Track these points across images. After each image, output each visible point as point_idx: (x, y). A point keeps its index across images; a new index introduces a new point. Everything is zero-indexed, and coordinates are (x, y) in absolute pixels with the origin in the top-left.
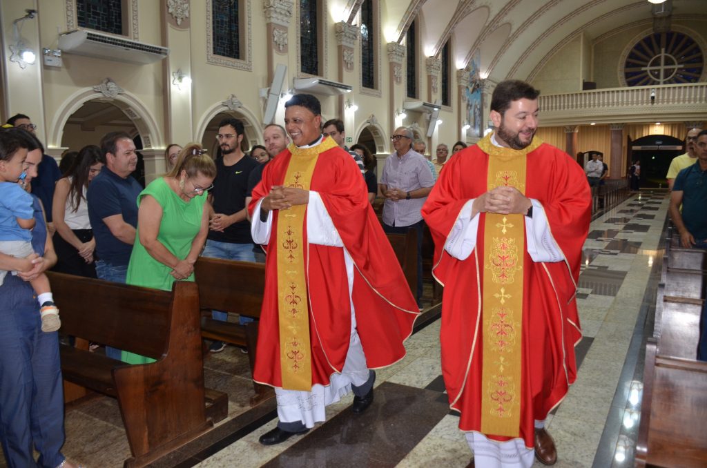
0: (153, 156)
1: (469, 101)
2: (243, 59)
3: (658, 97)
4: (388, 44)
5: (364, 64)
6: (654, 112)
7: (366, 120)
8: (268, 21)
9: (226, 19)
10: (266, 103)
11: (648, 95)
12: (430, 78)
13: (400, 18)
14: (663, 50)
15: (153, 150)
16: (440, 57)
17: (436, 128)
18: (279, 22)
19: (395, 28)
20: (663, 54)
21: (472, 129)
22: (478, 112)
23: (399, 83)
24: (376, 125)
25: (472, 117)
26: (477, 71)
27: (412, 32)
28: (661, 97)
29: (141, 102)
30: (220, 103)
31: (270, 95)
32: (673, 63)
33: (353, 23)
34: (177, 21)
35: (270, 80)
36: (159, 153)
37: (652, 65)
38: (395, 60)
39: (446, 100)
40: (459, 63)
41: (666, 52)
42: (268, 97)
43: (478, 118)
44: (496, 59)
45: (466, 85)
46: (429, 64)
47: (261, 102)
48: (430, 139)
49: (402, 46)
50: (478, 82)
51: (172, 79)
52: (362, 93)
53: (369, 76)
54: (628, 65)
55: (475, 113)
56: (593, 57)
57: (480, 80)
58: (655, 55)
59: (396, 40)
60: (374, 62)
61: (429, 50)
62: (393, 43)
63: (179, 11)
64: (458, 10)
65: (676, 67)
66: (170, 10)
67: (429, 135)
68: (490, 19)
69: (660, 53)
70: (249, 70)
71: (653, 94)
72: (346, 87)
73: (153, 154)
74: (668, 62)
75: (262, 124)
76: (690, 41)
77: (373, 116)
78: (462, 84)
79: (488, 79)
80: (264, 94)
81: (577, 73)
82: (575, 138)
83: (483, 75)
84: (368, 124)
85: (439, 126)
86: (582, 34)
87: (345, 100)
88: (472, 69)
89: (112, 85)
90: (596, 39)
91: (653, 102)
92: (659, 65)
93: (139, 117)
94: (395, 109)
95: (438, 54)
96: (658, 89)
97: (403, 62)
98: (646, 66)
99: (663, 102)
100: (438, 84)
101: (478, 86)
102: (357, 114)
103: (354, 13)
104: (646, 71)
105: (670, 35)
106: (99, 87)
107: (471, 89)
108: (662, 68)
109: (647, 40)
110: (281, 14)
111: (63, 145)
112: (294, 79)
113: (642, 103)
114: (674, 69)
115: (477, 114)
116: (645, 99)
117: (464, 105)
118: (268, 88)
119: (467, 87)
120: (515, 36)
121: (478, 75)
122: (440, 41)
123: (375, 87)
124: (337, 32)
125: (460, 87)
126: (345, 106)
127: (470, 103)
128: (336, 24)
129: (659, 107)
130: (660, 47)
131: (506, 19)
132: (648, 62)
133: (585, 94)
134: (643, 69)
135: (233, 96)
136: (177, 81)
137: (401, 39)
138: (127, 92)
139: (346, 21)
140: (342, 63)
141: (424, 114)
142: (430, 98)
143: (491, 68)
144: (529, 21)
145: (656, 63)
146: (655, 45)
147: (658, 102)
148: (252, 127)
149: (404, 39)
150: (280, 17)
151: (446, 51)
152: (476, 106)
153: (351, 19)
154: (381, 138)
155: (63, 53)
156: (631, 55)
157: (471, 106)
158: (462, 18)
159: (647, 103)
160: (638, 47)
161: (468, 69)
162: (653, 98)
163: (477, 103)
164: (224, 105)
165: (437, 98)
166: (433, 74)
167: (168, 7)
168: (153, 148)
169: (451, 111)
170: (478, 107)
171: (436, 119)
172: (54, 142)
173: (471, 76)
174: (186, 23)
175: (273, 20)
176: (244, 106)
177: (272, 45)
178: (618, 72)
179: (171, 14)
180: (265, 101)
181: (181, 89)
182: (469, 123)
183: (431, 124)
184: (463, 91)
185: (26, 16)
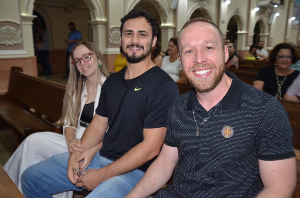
7: (233, 11)
15: (97, 21)
17: (275, 18)
24: (239, 15)
25: (296, 12)
36: (102, 23)
48: (270, 25)
67: (269, 22)
73: (97, 24)
77: (238, 8)
84: (234, 14)
85: (277, 17)
94: (252, 5)
102: (229, 6)
111: (34, 14)
117: (292, 5)
126: (222, 1)
127: (296, 4)
141: (268, 9)
148: (163, 11)
154: (241, 23)
163: (299, 4)
169: (283, 9)
171: (275, 12)
172: (27, 12)
183: (272, 16)
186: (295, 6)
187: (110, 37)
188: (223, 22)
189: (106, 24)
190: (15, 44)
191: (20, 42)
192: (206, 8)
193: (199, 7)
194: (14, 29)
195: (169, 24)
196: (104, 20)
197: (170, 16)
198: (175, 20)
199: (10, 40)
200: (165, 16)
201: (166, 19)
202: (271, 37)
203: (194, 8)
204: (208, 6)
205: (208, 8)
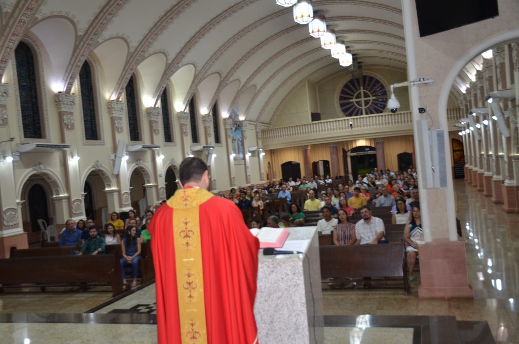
0: (61, 200)
1: (233, 137)
2: (100, 139)
3: (354, 124)
4: (178, 113)
5: (165, 128)
6: (354, 134)
7: (168, 163)
8: (111, 116)
9: (89, 118)
10: (115, 163)
11: (348, 123)
12: (206, 128)
13: (184, 96)
14: (362, 88)
16: (211, 114)
17: (213, 160)
18: (117, 116)
19: (182, 103)
20: (362, 91)
21: (238, 155)
22: (240, 143)
23: (186, 135)
24: (175, 164)
25: (237, 147)
26: (237, 116)
27: (192, 105)
28: (356, 124)
29: (54, 172)
30: (91, 166)
31: (117, 158)
32: (369, 96)
33: (157, 106)
34: (68, 126)
35: (115, 149)
36: (65, 198)
37: (356, 98)
38: (183, 122)
39: (217, 140)
40: (224, 114)
41: (364, 89)
42: (115, 159)
43: (241, 147)
44: (249, 107)
45: (230, 128)
46: (204, 119)
47: (111, 162)
49: (186, 113)
50: (238, 123)
51: (68, 157)
52: (165, 146)
53: (168, 134)
54: (341, 98)
55: (238, 144)
56: (318, 95)
57: (240, 122)
58: (357, 91)
59: (183, 110)
60: (171, 126)
61: (204, 110)
62: (181, 113)
63: (69, 121)
64: (220, 85)
65: (371, 98)
66: (65, 122)
68: (241, 86)
69: (360, 89)
70: (104, 145)
71: (351, 123)
72: (156, 147)
73: (61, 199)
74: (366, 95)
75: (113, 174)
76: (378, 81)
77: (173, 159)
78: (227, 127)
79: (246, 120)
80: (113, 157)
81: (307, 108)
82: (309, 153)
83: (242, 118)
84: (170, 164)
85: (215, 158)
86: (306, 82)
87: (156, 152)
88: (233, 116)
89: (41, 166)
90: (318, 82)
91: (352, 128)
92: (360, 98)
93: (53, 180)
94: (186, 152)
95: (209, 113)
96: (354, 119)
97: (188, 122)
98: (352, 99)
99: (358, 127)
100: (212, 131)
101: (238, 126)
102: (163, 160)
103: (157, 101)
104: (353, 102)
105: (365, 77)
106: (36, 168)
107: (234, 129)
108: (363, 99)
109: (351, 81)
110: (118, 111)
111: (21, 200)
112: (127, 146)
113: (345, 128)
114: (370, 100)
115: (240, 145)
116: (347, 126)
117: (230, 141)
118: (114, 154)
119: (231, 129)
120: (260, 91)
121: (238, 118)
122: (210, 104)
123: (172, 140)
124: (148, 113)
125: (226, 130)
126: (156, 156)
127: (234, 138)
128: (147, 108)
129: (356, 130)
130: (359, 86)
131: (252, 83)
132: (353, 96)
133: (313, 124)
134: (351, 101)
135: (97, 161)
136: (71, 159)
137: (185, 108)
138: (48, 168)
139: (153, 106)
140: (152, 131)
141: (204, 152)
142: (207, 142)
143: (246, 112)
144: (268, 81)
145: (358, 96)
146: (357, 85)
147: (355, 127)
148: (107, 177)
149: (188, 108)
150: (118, 112)
151: (215, 110)
152: (238, 140)
153: (155, 104)
155: (20, 153)
156: (343, 92)
157: (235, 140)
158: (223, 89)
159: (349, 128)
160: (346, 86)
161: (230, 117)
162: (351, 125)
163: (239, 137)
164: (93, 167)
165: (212, 140)
166: (207, 125)
167: (64, 120)
168: (61, 196)
169: (222, 147)
170: (240, 140)
171: (212, 154)
172: (17, 199)
173: (233, 120)
174: (72, 127)
175: (114, 115)
176: (103, 166)
177: (114, 129)
178: (335, 104)
179: (66, 124)
180: (114, 161)
181: (73, 162)
182: (235, 153)
183: (209, 157)
184: (228, 132)
185: (9, 141)
186: (233, 140)
187: (72, 208)
188: (160, 176)
189: (69, 198)
190: (15, 224)
191: (17, 222)
192: (143, 166)
193: (136, 166)
194: (13, 213)
195: (114, 188)
196: (66, 195)
197: (114, 181)
198: (119, 184)
199: (11, 222)
200: (109, 181)
201: (111, 183)
202: (213, 179)
203: (132, 168)
204: (144, 164)
205: (145, 165)
